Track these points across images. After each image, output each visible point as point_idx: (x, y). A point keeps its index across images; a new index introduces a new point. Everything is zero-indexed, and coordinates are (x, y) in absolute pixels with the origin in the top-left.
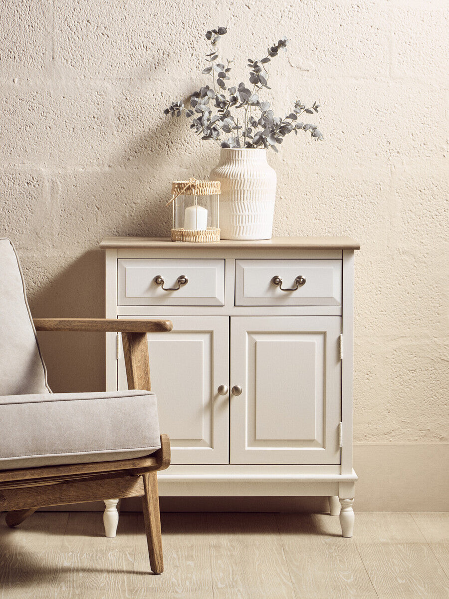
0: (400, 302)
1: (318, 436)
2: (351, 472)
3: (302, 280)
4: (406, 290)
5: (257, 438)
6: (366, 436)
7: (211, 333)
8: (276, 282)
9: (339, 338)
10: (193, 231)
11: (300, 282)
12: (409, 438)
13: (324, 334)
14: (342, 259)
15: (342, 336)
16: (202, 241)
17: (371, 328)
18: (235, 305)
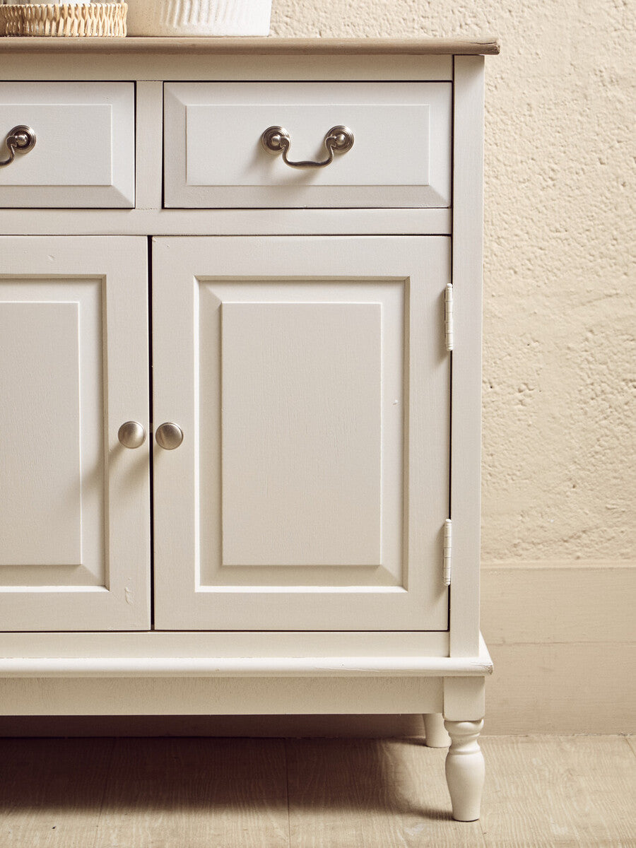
0: (603, 206)
1: (387, 557)
2: (474, 650)
3: (342, 137)
4: (617, 178)
5: (227, 561)
6: (515, 546)
7: (100, 282)
8: (272, 142)
9: (444, 295)
10: (50, 6)
11: (337, 142)
12: (624, 551)
13: (404, 283)
14: (452, 82)
15: (451, 289)
16: (73, 31)
17: (529, 273)
18: (163, 207)
